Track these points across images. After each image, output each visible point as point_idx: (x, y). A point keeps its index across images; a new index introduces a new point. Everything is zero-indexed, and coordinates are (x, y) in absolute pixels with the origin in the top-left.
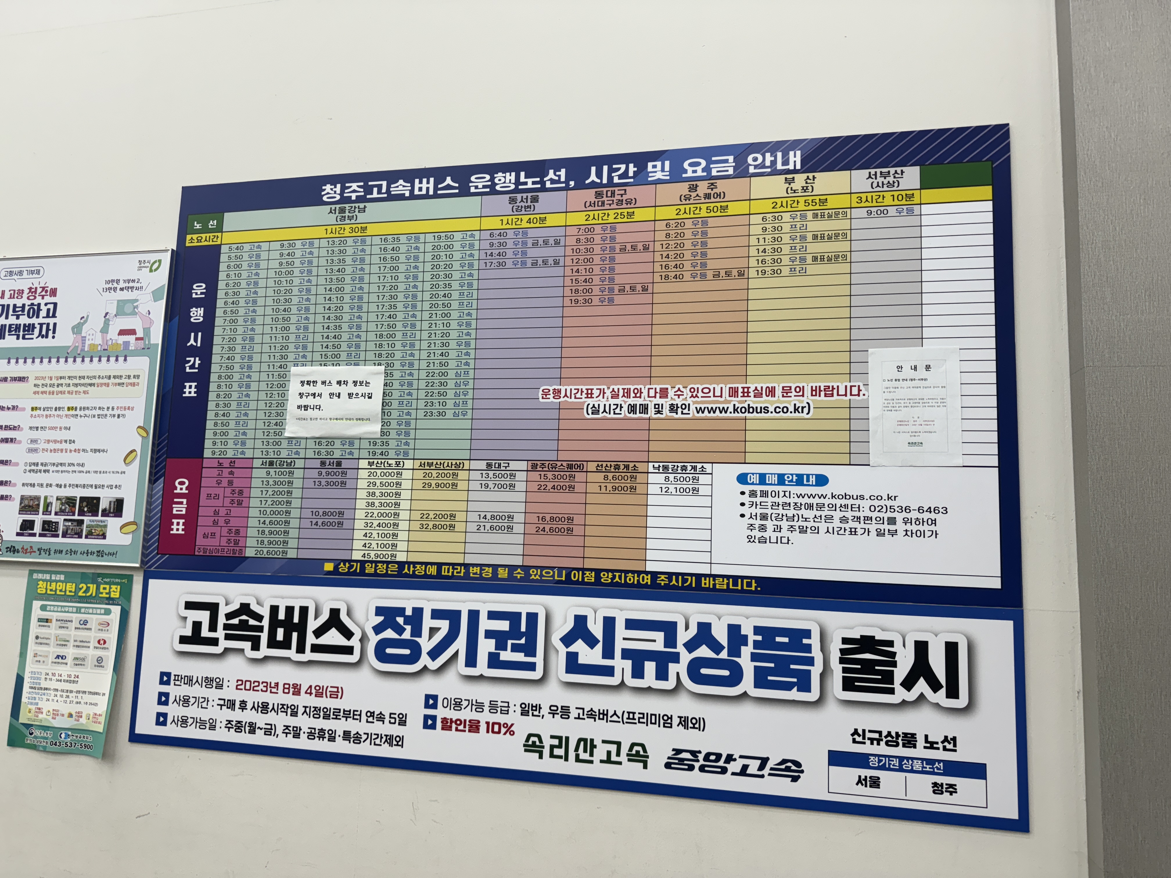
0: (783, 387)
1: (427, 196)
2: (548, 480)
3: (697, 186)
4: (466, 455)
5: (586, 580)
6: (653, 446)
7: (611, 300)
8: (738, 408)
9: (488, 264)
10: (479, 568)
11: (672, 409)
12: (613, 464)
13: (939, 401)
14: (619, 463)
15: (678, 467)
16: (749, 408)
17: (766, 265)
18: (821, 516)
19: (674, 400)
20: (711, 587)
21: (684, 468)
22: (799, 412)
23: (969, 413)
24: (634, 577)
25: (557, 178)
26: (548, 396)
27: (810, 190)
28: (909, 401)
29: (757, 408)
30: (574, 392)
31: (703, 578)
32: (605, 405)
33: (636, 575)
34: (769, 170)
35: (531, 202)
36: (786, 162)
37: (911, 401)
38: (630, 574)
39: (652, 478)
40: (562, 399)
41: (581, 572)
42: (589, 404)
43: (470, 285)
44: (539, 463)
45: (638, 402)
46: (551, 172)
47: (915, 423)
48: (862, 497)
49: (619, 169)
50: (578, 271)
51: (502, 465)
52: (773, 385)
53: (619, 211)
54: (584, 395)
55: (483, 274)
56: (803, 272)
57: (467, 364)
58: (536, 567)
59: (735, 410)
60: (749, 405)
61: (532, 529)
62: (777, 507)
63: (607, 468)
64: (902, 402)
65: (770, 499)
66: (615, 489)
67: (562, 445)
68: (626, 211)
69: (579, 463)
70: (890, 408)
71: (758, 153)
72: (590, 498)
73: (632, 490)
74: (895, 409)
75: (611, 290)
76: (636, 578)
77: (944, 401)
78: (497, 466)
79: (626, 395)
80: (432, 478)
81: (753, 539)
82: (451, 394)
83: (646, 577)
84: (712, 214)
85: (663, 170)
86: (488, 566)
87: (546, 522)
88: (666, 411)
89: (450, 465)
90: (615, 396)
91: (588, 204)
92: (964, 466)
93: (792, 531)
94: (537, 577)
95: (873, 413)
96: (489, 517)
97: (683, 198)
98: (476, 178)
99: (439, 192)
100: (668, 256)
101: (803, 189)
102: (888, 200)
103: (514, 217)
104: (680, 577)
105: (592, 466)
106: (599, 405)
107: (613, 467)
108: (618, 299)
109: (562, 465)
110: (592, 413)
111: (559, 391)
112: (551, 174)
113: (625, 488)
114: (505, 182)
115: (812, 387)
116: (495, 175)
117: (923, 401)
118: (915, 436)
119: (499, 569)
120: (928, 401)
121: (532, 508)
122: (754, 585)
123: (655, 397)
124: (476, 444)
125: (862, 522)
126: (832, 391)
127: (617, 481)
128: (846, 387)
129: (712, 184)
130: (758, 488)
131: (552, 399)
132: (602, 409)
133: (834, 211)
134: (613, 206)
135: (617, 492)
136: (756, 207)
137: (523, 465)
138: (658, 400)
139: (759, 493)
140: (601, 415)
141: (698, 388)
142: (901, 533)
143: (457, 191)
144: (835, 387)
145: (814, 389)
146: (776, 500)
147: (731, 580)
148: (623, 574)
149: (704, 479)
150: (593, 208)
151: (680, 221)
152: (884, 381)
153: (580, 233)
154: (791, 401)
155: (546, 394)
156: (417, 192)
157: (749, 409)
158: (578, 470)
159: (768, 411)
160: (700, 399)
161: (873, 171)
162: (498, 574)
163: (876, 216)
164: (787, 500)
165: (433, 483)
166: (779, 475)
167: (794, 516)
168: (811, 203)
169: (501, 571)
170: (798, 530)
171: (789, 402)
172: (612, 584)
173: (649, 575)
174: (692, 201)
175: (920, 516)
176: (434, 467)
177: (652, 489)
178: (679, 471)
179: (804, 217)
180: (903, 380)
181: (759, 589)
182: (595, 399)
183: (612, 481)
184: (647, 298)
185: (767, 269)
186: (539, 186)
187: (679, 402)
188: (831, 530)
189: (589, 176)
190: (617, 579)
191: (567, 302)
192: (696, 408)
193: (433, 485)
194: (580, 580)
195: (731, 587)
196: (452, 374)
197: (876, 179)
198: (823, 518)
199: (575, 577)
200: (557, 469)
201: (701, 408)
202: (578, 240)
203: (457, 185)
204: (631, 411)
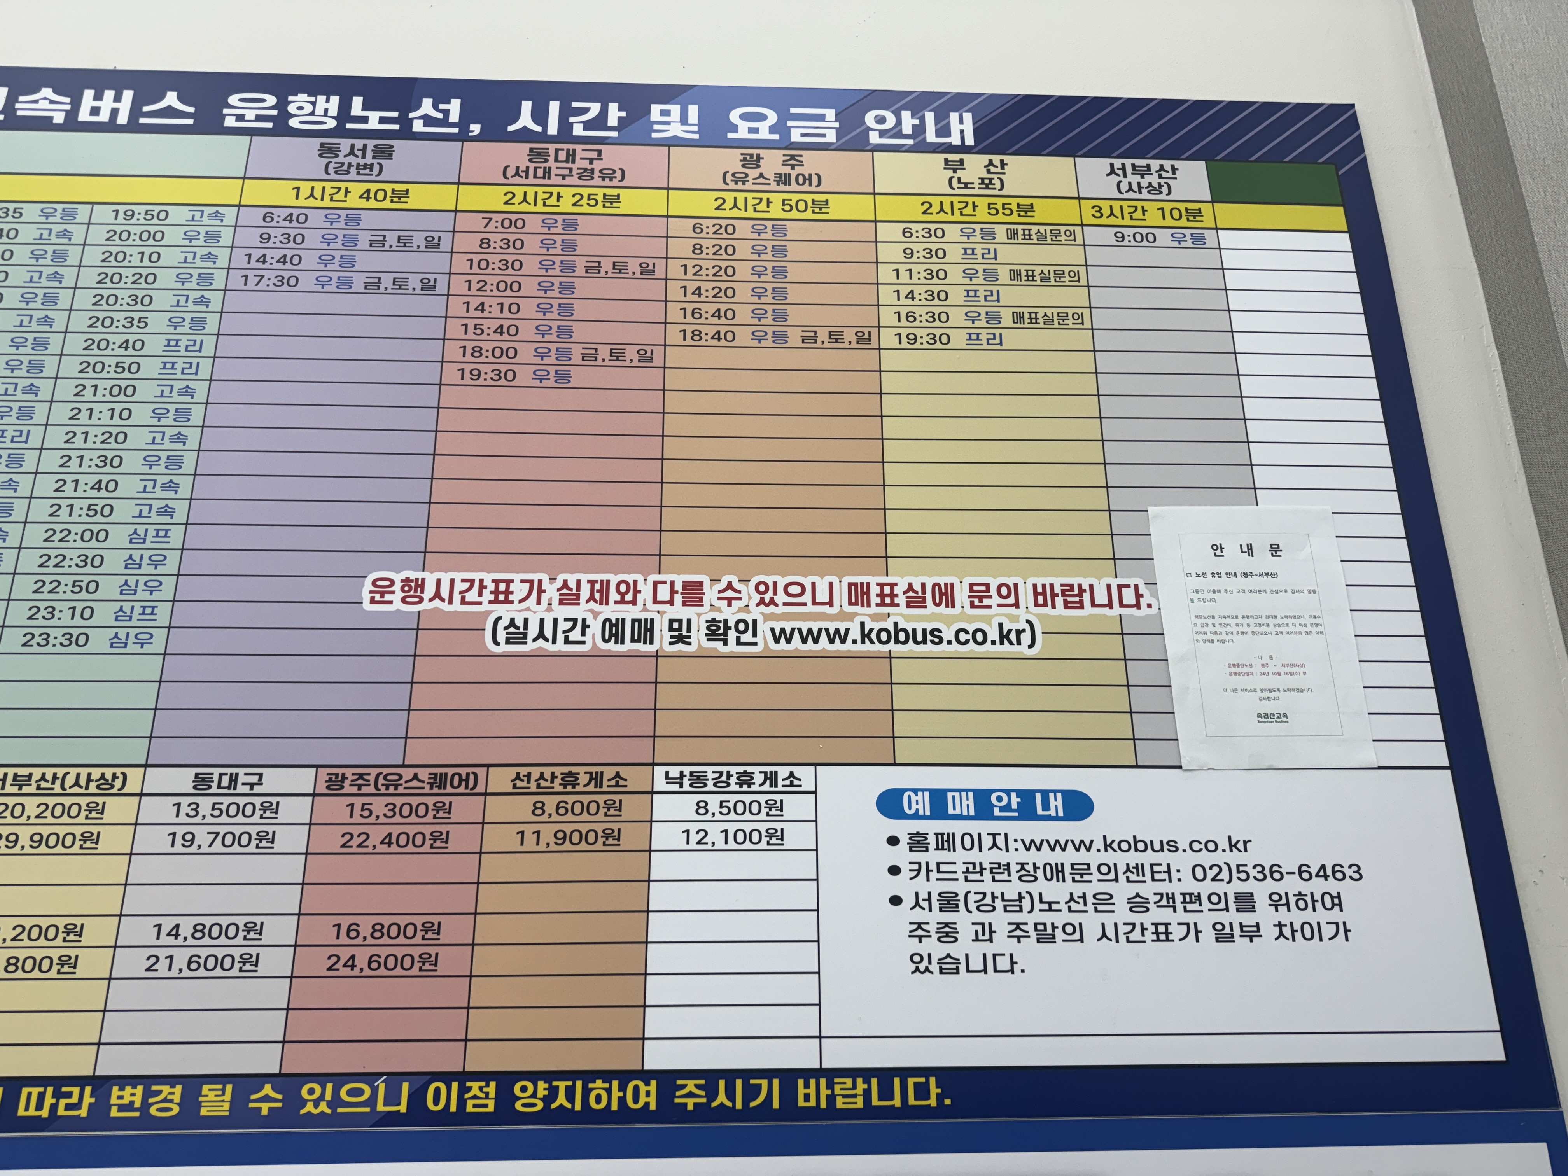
0: (971, 586)
1: (111, 127)
2: (372, 819)
3: (759, 158)
4: (137, 752)
5: (470, 1108)
6: (666, 723)
7: (563, 378)
8: (871, 630)
9: (252, 280)
10: (140, 1088)
11: (713, 633)
12: (558, 771)
13: (1309, 621)
14: (574, 769)
15: (729, 775)
16: (897, 631)
17: (917, 324)
18: (1084, 896)
19: (719, 610)
20: (823, 1105)
21: (746, 779)
22: (1011, 643)
23: (1374, 649)
24: (609, 1091)
25: (440, 116)
26: (388, 597)
27: (998, 186)
28: (1246, 621)
29: (914, 631)
30: (460, 586)
31: (801, 1082)
32: (542, 621)
33: (615, 1083)
34: (910, 142)
35: (374, 157)
36: (944, 130)
37: (1251, 621)
38: (599, 1083)
39: (663, 807)
40: (425, 606)
41: (455, 1085)
42: (499, 618)
43: (198, 324)
44: (348, 772)
45: (629, 613)
46: (427, 104)
47: (1265, 670)
48: (1172, 846)
49: (586, 110)
50: (481, 307)
51: (242, 779)
52: (949, 580)
53: (585, 192)
54: (487, 596)
55: (234, 301)
56: (997, 344)
57: (166, 511)
58: (321, 1078)
59: (865, 636)
60: (896, 624)
61: (317, 960)
62: (977, 877)
63: (543, 783)
64: (1233, 622)
65: (960, 856)
66: (562, 838)
67: (420, 724)
68: (600, 192)
69: (463, 771)
70: (1209, 637)
71: (886, 109)
72: (493, 868)
73: (610, 841)
74: (1219, 637)
75: (564, 354)
76: (616, 1094)
77: (1317, 621)
78: (225, 781)
79: (597, 596)
80: (23, 820)
81: (926, 962)
82: (110, 587)
83: (643, 1088)
84: (794, 214)
85: (684, 120)
86: (171, 1080)
87: (359, 940)
88: (699, 637)
89: (83, 782)
90: (569, 598)
91: (511, 172)
92: (1380, 768)
93: (1019, 938)
94: (323, 1107)
95: (1173, 650)
96: (186, 930)
97: (729, 177)
98: (241, 100)
99: (143, 121)
100: (698, 292)
101: (983, 183)
102: (1153, 217)
103: (328, 185)
104: (739, 1083)
105: (501, 779)
106: (526, 621)
107: (558, 781)
108: (580, 376)
109: (415, 777)
110: (508, 642)
111: (421, 585)
112: (427, 106)
113: (591, 836)
114: (312, 114)
115: (1035, 586)
116: (290, 98)
117: (1277, 622)
118: (1269, 699)
119: (205, 1089)
120: (1285, 621)
121: (318, 899)
122: (934, 1091)
123: (671, 602)
124: (167, 723)
125: (1179, 907)
126: (1080, 595)
127: (570, 817)
128: (1109, 587)
129: (793, 157)
130: (931, 827)
131: (398, 605)
132: (533, 631)
133: (1048, 228)
134: (569, 181)
135: (567, 846)
136: (887, 208)
137: (304, 780)
138: (680, 611)
139: (932, 839)
140: (530, 646)
141: (775, 584)
142: (1269, 931)
143: (190, 122)
144: (1086, 586)
145: (1040, 590)
146: (974, 856)
147: (874, 1081)
148: (579, 1084)
149: (795, 806)
150: (523, 181)
151: (724, 223)
152: (1189, 575)
153: (491, 227)
154: (992, 617)
155: (382, 590)
156: (84, 115)
157: (896, 634)
158: (462, 790)
159: (941, 640)
160: (781, 609)
161: (1118, 163)
162: (199, 1105)
163: (1133, 243)
164: (1001, 857)
165: (25, 834)
166: (977, 792)
167: (1021, 898)
168: (1001, 211)
169: (212, 1096)
170: (1033, 934)
171: (988, 620)
172: (548, 1115)
173: (653, 1083)
174: (749, 186)
175: (1306, 888)
176: (32, 789)
177: (663, 837)
178: (734, 787)
179: (988, 235)
180: (1228, 574)
181: (948, 1102)
182: (516, 606)
183: (555, 817)
184: (650, 377)
185: (919, 332)
186: (396, 127)
187: (730, 615)
188: (1110, 933)
189: (516, 118)
190: (562, 1100)
191: (451, 374)
192: (772, 630)
193: (24, 841)
194: (453, 1108)
195: (875, 1102)
196: (119, 536)
197: (1125, 176)
198: (1090, 900)
199: (436, 1102)
200: (401, 790)
201: (783, 631)
202: (485, 243)
203: (191, 110)
204: (611, 635)
